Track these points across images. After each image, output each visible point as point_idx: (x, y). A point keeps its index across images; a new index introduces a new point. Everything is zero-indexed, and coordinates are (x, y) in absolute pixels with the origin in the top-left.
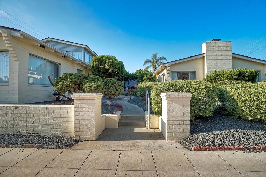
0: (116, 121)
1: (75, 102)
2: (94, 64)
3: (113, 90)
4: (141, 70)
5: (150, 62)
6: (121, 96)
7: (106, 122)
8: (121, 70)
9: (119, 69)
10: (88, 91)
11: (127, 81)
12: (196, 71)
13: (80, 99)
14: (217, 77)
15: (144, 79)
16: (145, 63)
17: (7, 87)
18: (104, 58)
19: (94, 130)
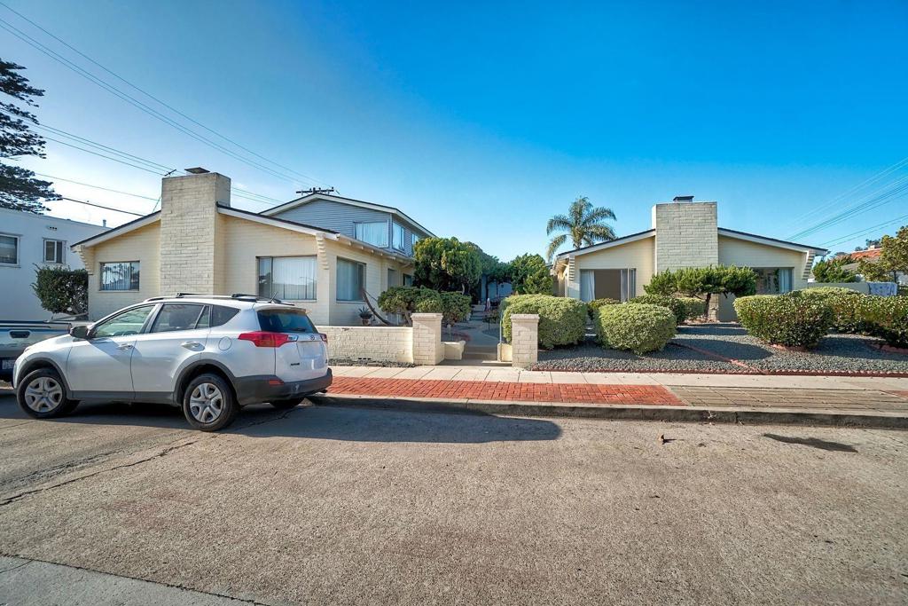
0: (458, 351)
1: (414, 323)
2: (418, 259)
3: (455, 310)
4: (528, 255)
5: (564, 223)
6: (472, 323)
7: (446, 352)
8: (470, 268)
9: (467, 268)
10: (423, 312)
11: (494, 284)
12: (635, 269)
13: (420, 320)
14: (668, 283)
15: (525, 283)
16: (552, 225)
17: (314, 304)
18: (438, 246)
19: (434, 354)
